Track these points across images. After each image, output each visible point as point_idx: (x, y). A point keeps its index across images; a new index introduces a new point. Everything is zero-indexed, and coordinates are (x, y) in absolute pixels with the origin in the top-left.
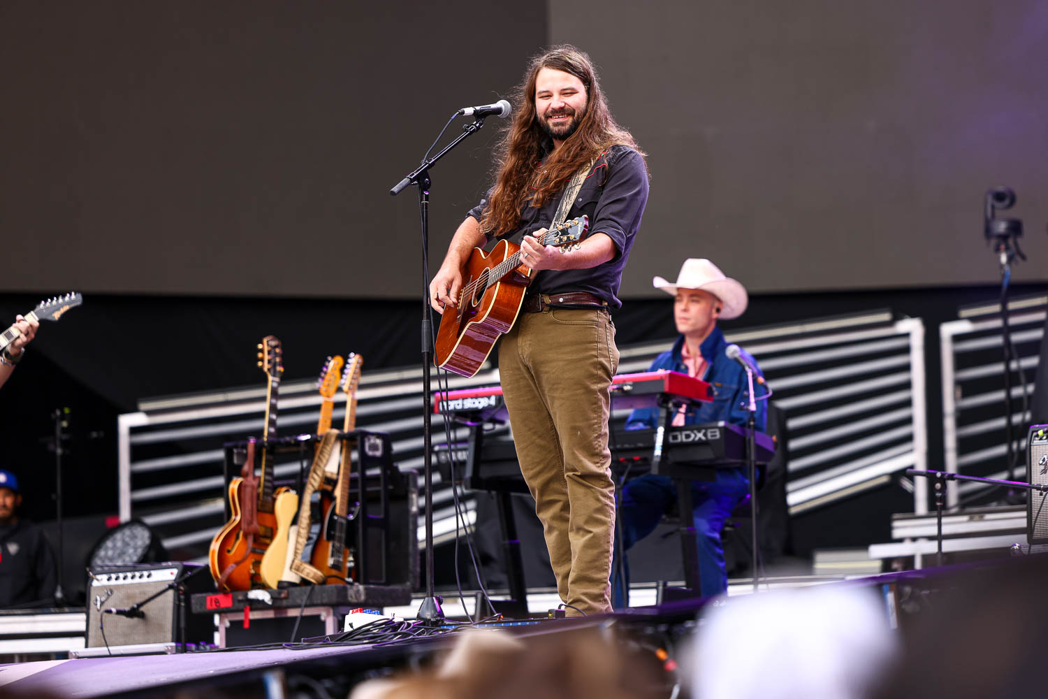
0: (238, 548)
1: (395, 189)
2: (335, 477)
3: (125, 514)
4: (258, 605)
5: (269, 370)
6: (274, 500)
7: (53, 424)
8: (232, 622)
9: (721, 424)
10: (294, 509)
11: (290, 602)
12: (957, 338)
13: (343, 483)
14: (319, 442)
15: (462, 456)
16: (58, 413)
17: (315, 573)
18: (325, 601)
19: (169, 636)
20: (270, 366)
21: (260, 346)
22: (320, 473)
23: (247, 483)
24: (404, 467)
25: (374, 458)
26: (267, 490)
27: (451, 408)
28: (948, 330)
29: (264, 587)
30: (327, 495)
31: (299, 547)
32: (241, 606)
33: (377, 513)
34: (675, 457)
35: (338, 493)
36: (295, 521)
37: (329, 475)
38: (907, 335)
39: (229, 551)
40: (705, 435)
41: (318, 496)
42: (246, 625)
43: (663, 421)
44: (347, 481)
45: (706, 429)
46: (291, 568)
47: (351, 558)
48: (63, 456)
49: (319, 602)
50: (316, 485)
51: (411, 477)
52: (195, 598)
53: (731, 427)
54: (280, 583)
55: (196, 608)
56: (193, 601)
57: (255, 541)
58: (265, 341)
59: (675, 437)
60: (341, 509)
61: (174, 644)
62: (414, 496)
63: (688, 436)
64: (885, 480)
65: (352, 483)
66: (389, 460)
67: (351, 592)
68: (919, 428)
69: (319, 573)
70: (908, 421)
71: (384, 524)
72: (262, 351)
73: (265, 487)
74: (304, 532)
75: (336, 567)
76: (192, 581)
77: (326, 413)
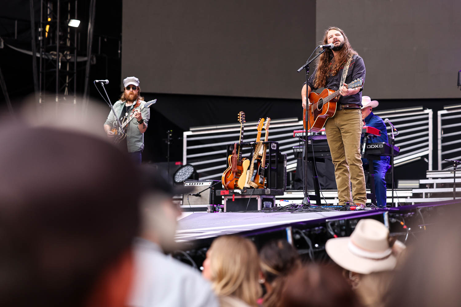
0: (231, 176)
1: (299, 70)
2: (261, 155)
4: (237, 194)
5: (241, 122)
6: (242, 162)
7: (167, 134)
8: (228, 199)
9: (384, 143)
10: (249, 165)
11: (247, 193)
12: (443, 115)
13: (264, 157)
14: (257, 144)
15: (301, 150)
16: (169, 131)
17: (255, 185)
18: (258, 193)
19: (208, 202)
20: (241, 121)
21: (239, 114)
22: (257, 154)
23: (234, 156)
24: (282, 153)
25: (274, 150)
26: (240, 159)
27: (299, 135)
28: (440, 113)
29: (238, 188)
30: (259, 161)
31: (250, 177)
32: (232, 194)
33: (274, 167)
34: (369, 152)
35: (262, 160)
36: (249, 169)
37: (260, 155)
38: (428, 114)
39: (228, 177)
40: (378, 146)
41: (256, 161)
42: (233, 200)
43: (366, 142)
44: (265, 157)
45: (379, 144)
46: (247, 183)
47: (266, 181)
48: (170, 144)
49: (256, 194)
50: (256, 158)
51: (285, 156)
52: (217, 191)
53: (386, 144)
54: (244, 187)
55: (217, 194)
56: (216, 192)
57: (236, 174)
58: (240, 113)
59: (369, 147)
60: (263, 165)
61: (210, 205)
62: (285, 162)
63: (373, 146)
64: (420, 158)
65: (267, 157)
66: (278, 151)
67: (266, 191)
68: (430, 143)
69: (256, 185)
70: (427, 140)
71: (276, 170)
72: (239, 116)
73: (239, 158)
74: (252, 172)
75: (261, 183)
76: (216, 186)
77: (259, 136)
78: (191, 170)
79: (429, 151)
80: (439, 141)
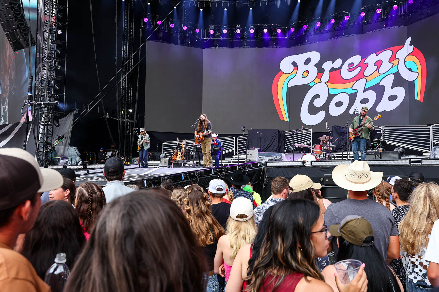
0: (174, 157)
1: (192, 126)
3: (163, 152)
4: (176, 162)
5: (178, 141)
6: (178, 152)
8: (174, 163)
9: (219, 147)
10: (180, 153)
11: (179, 162)
12: (238, 139)
14: (182, 147)
16: (157, 143)
17: (181, 159)
23: (175, 151)
28: (237, 138)
29: (177, 160)
31: (180, 157)
33: (187, 154)
34: (215, 150)
38: (234, 138)
45: (217, 148)
46: (179, 159)
47: (185, 158)
48: (158, 147)
49: (182, 162)
50: (182, 151)
51: (190, 151)
55: (170, 162)
57: (176, 156)
58: (177, 138)
60: (184, 154)
61: (168, 165)
62: (190, 153)
64: (232, 151)
65: (185, 151)
66: (188, 149)
67: (185, 161)
68: (235, 147)
74: (180, 155)
75: (183, 159)
76: (170, 159)
77: (183, 144)
78: (165, 154)
79: (234, 149)
80: (237, 146)
